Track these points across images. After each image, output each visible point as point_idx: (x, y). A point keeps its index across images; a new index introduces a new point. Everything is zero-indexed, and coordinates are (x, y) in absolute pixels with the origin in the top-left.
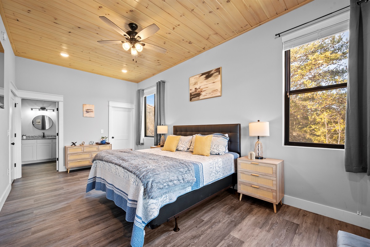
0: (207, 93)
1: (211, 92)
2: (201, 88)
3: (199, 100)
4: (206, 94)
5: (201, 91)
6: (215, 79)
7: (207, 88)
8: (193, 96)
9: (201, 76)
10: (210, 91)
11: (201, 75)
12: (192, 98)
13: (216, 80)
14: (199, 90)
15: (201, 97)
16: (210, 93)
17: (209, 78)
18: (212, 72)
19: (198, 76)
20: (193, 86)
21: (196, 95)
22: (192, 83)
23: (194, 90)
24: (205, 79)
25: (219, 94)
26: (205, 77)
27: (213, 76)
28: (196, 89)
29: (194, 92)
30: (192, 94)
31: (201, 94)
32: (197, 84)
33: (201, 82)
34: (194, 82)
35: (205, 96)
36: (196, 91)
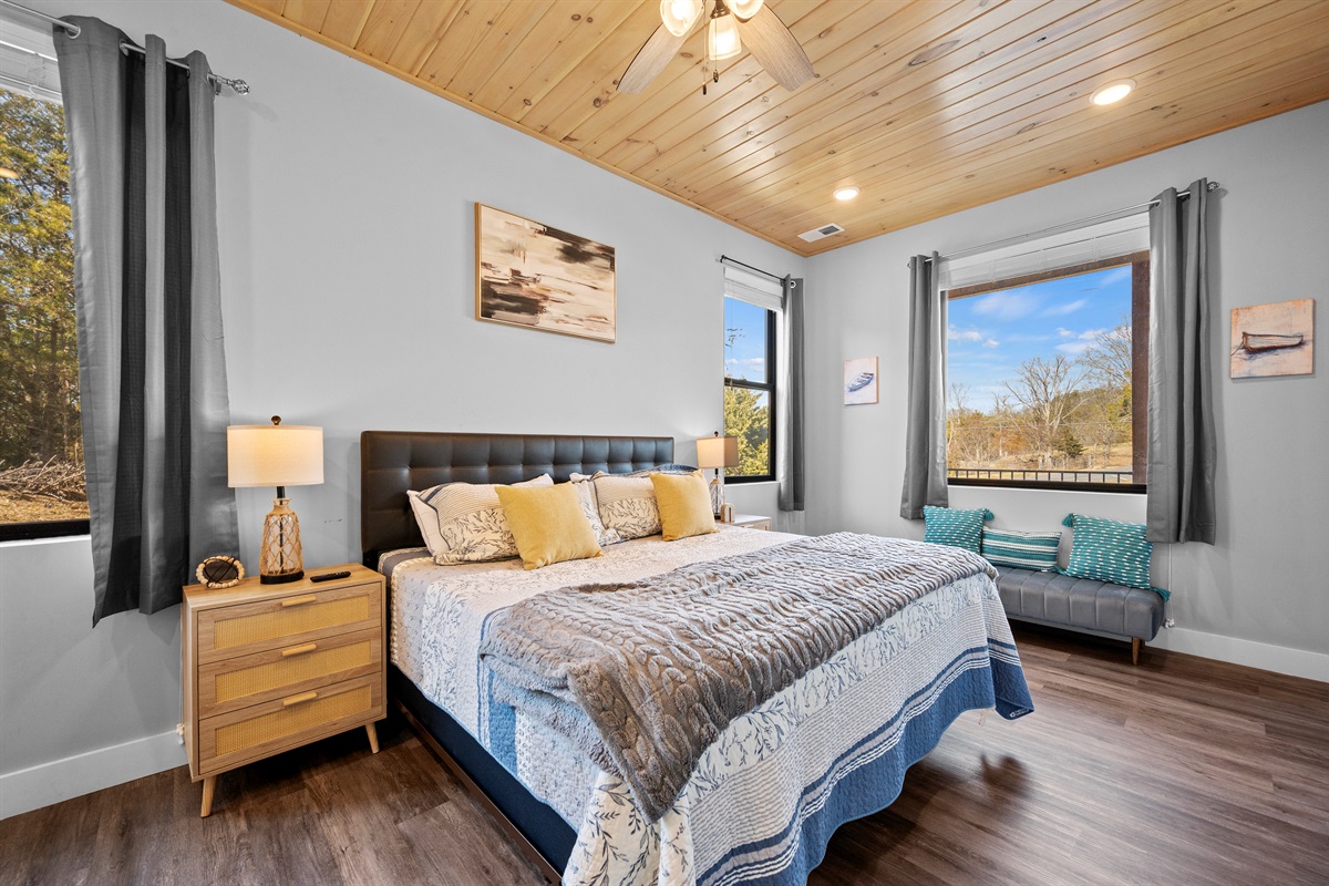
0: (571, 315)
1: (583, 318)
2: (544, 281)
3: (531, 327)
4: (566, 319)
5: (546, 298)
6: (601, 279)
7: (569, 294)
8: (499, 301)
9: (540, 232)
10: (583, 313)
11: (541, 228)
12: (498, 307)
13: (600, 284)
14: (533, 286)
15: (543, 320)
16: (581, 320)
17: (578, 264)
18: (588, 248)
19: (527, 225)
20: (501, 254)
21: (519, 304)
22: (496, 238)
23: (509, 275)
24: (561, 258)
25: (610, 335)
26: (562, 251)
27: (592, 262)
28: (516, 273)
29: (506, 282)
30: (492, 287)
31: (543, 307)
32: (522, 256)
33: (543, 261)
34: (509, 241)
35: (561, 324)
36: (519, 285)
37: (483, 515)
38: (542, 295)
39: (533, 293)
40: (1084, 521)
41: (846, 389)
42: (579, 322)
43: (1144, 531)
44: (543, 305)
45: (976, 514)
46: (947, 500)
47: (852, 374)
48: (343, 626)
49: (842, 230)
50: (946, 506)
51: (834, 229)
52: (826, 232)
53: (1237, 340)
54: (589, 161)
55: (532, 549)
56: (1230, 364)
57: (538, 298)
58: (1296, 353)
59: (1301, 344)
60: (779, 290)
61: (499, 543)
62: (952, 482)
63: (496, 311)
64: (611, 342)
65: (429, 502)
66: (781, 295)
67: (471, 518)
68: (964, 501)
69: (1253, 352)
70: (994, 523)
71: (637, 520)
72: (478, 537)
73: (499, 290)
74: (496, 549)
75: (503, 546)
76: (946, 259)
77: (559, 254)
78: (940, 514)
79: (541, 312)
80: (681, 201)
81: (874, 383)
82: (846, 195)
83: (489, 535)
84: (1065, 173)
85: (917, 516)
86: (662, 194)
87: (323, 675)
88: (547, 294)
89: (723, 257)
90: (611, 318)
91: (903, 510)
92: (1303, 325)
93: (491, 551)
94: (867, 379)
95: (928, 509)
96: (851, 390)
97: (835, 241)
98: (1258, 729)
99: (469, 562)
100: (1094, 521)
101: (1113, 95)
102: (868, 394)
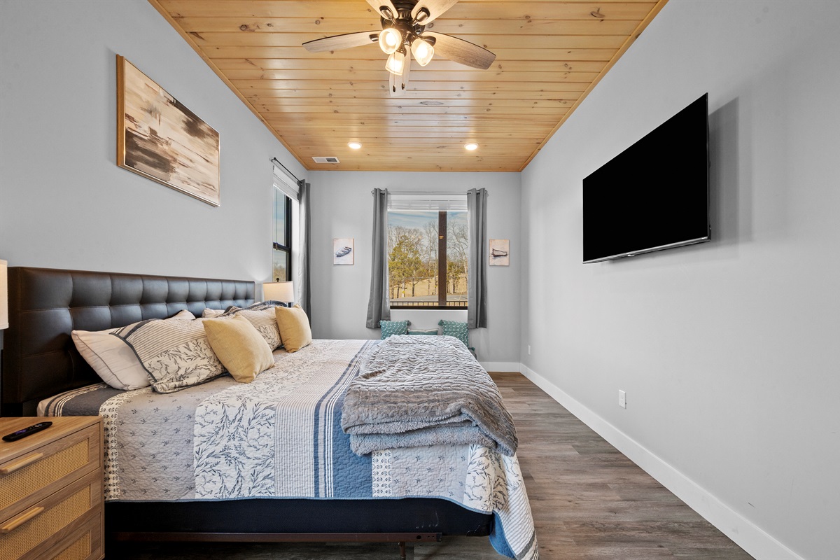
0: (192, 179)
2: (174, 145)
3: (164, 182)
4: (189, 181)
5: (175, 160)
6: (210, 154)
7: (191, 161)
8: (140, 153)
9: (171, 102)
10: (199, 179)
11: (172, 99)
12: (139, 159)
13: (209, 157)
14: (165, 147)
15: (172, 179)
16: (198, 184)
17: (196, 138)
18: (203, 127)
19: (161, 92)
20: (142, 112)
21: (157, 161)
22: (137, 95)
23: (148, 133)
24: (185, 130)
25: (215, 201)
26: (186, 123)
27: (205, 139)
28: (153, 132)
29: (146, 138)
30: (135, 139)
31: (173, 167)
32: (158, 118)
33: (173, 128)
34: (148, 102)
35: (186, 185)
36: (156, 144)
37: (191, 346)
38: (172, 157)
39: (166, 153)
40: (447, 323)
41: (335, 255)
42: (197, 186)
43: (467, 325)
44: (174, 165)
45: (405, 323)
46: (390, 317)
47: (338, 248)
48: (66, 477)
49: (338, 162)
50: (390, 320)
51: (335, 160)
52: (329, 160)
53: (491, 252)
54: (202, 57)
55: (247, 367)
56: (490, 261)
57: (170, 159)
58: (505, 257)
59: (506, 255)
60: (296, 188)
61: (209, 367)
62: (392, 307)
63: (138, 163)
64: (214, 206)
65: (127, 339)
66: (297, 191)
67: (182, 349)
68: (398, 316)
69: (495, 256)
70: (411, 327)
71: (270, 340)
72: (191, 365)
73: (140, 144)
74: (208, 372)
75: (211, 369)
76: (390, 194)
77: (184, 125)
78: (389, 324)
79: (172, 172)
80: (253, 112)
81: (351, 253)
82: (355, 146)
83: (200, 362)
84: (440, 169)
85: (377, 327)
86: (244, 102)
87: (44, 539)
88: (175, 156)
89: (275, 159)
90: (217, 187)
91: (368, 324)
92: (506, 249)
93: (205, 374)
94: (347, 251)
95: (382, 322)
96: (338, 256)
97: (332, 166)
98: (510, 390)
99: (187, 386)
100: (451, 323)
101: (471, 147)
102: (348, 259)
